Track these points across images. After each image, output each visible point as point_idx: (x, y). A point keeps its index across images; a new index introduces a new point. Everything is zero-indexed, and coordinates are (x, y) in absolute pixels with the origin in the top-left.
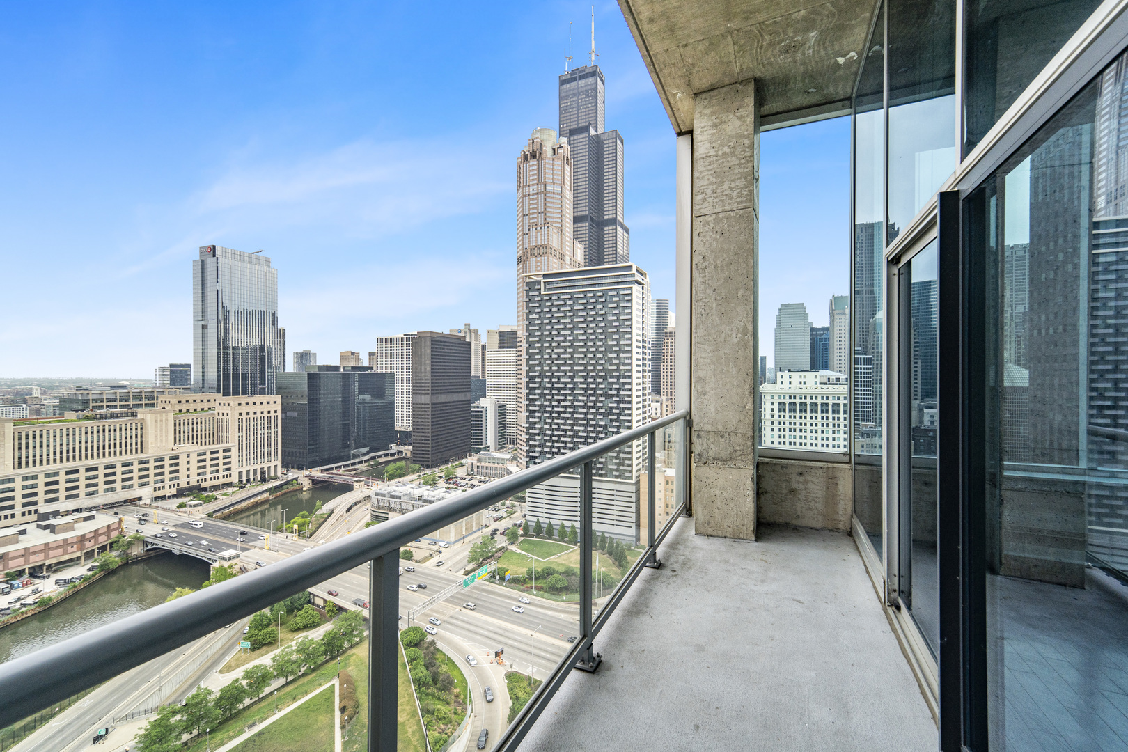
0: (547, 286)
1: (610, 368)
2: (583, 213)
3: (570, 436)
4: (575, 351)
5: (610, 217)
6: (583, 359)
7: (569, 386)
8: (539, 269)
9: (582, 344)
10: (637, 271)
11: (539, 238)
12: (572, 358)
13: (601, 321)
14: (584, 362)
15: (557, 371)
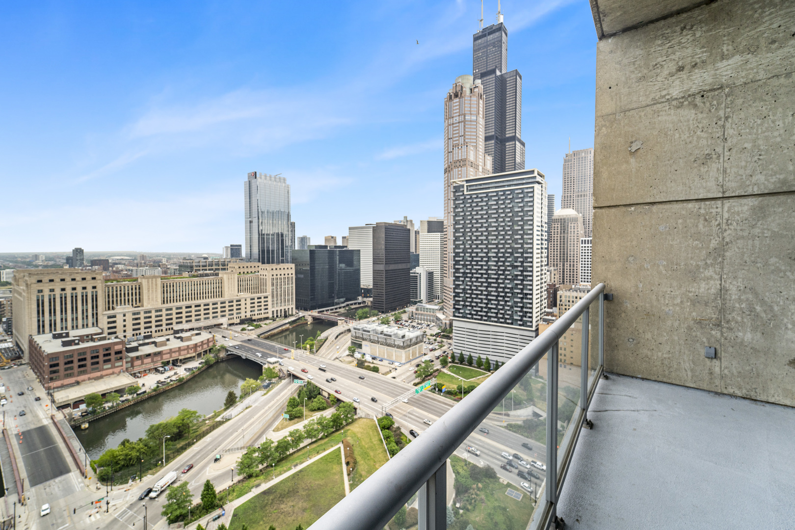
0: (469, 188)
1: (516, 246)
2: (490, 134)
3: (485, 295)
4: (489, 234)
5: (511, 135)
6: (495, 240)
7: (484, 259)
8: (460, 176)
9: (495, 229)
10: (538, 174)
11: (460, 155)
12: (487, 239)
13: (509, 212)
14: (496, 242)
15: (475, 248)
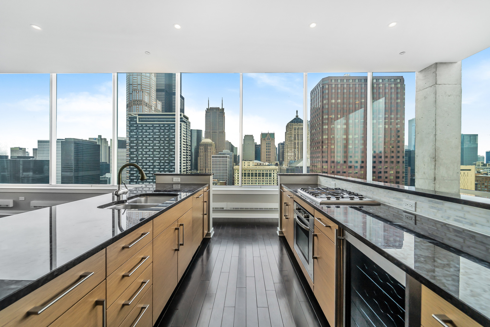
0: (140, 120)
1: (171, 159)
4: (154, 151)
6: (158, 154)
7: (151, 167)
8: (137, 111)
9: (158, 147)
10: (185, 116)
11: (138, 97)
12: (153, 154)
13: (167, 138)
14: (159, 156)
15: (145, 160)
